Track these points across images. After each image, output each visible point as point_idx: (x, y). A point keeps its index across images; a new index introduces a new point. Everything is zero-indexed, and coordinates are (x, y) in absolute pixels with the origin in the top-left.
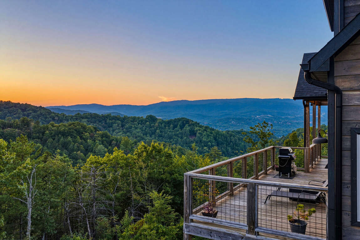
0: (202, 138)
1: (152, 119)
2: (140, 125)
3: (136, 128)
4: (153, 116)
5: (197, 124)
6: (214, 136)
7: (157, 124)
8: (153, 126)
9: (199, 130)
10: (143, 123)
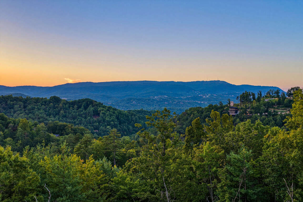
0: (106, 117)
1: (56, 100)
2: (43, 106)
3: (39, 109)
4: (57, 97)
5: (100, 105)
6: (116, 115)
7: (61, 105)
8: (57, 107)
9: (103, 110)
10: (47, 104)
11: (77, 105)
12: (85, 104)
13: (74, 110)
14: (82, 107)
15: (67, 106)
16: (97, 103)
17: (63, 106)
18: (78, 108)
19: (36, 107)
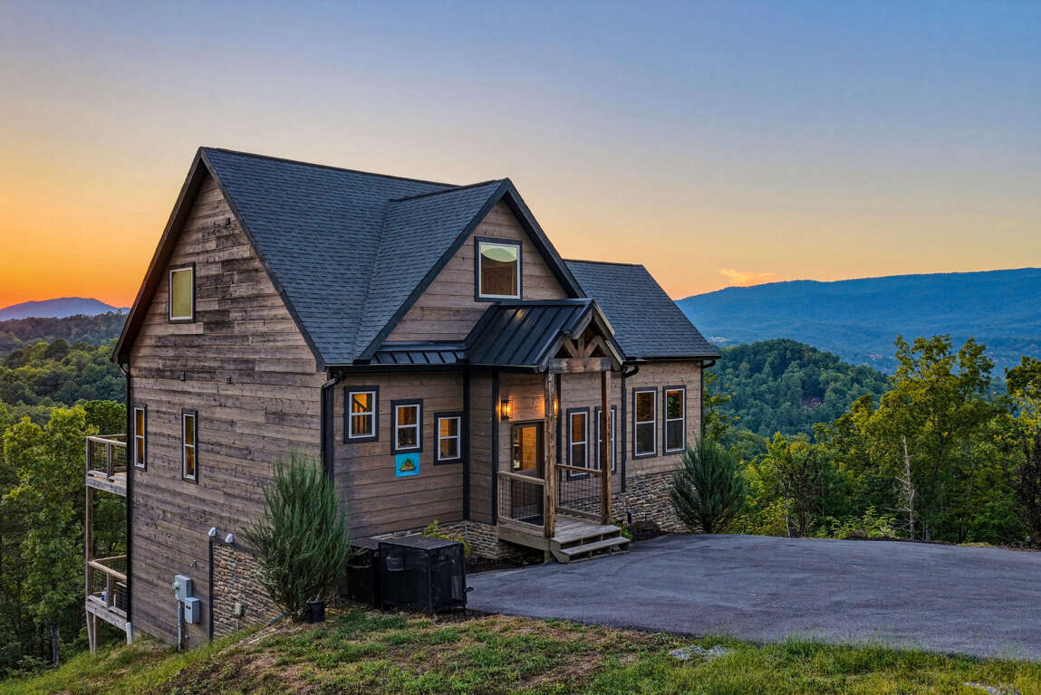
0: (845, 405)
9: (836, 380)
11: (749, 362)
12: (775, 358)
13: (737, 376)
14: (767, 368)
16: (817, 355)
18: (751, 370)
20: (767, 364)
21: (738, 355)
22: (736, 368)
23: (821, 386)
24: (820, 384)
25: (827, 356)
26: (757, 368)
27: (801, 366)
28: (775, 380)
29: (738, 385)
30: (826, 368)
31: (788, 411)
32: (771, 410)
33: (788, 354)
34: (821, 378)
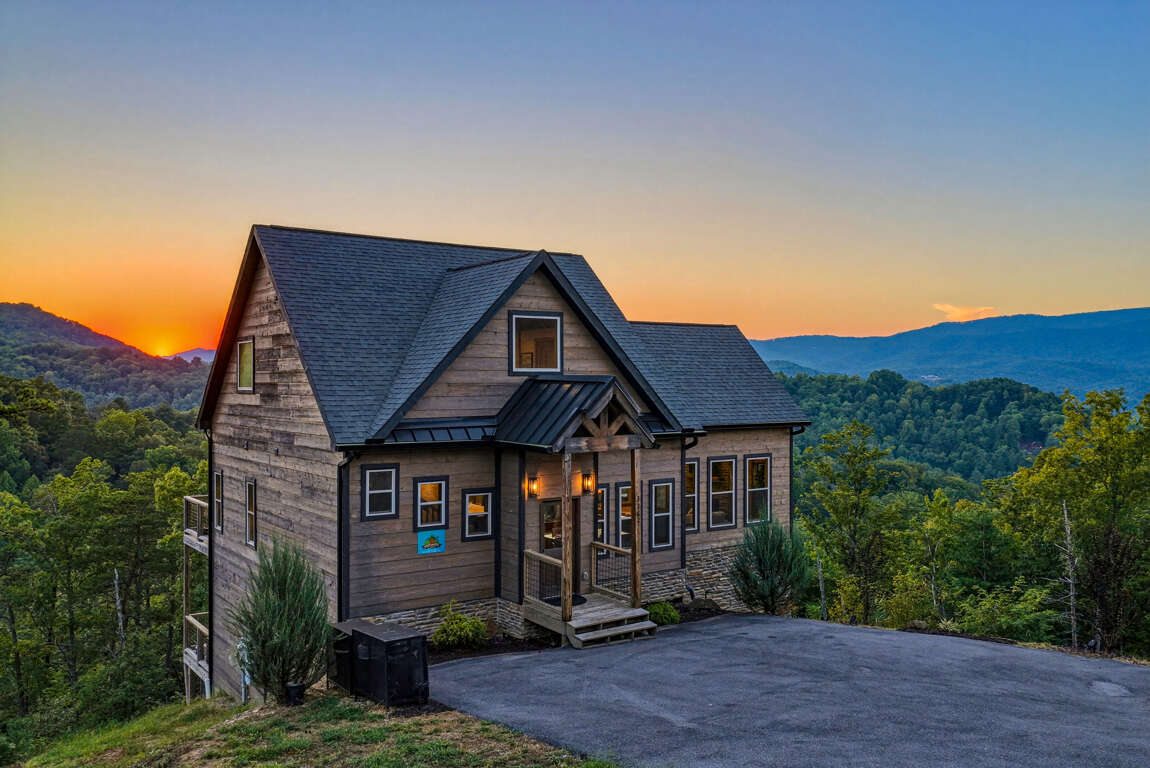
1: (890, 384)
2: (846, 403)
3: (834, 414)
4: (893, 373)
5: (1052, 402)
7: (904, 401)
8: (892, 409)
10: (859, 399)
11: (961, 403)
12: (991, 398)
13: (948, 418)
14: (981, 409)
15: (926, 404)
16: (1038, 395)
17: (912, 406)
18: (963, 410)
19: (824, 406)
20: (982, 405)
21: (949, 396)
22: (947, 409)
23: (1042, 429)
24: (1041, 426)
25: (1051, 396)
26: (969, 408)
27: (1020, 407)
28: (991, 421)
29: (949, 426)
30: (1049, 409)
31: (1004, 455)
32: (985, 454)
33: (1005, 393)
34: (1043, 420)
